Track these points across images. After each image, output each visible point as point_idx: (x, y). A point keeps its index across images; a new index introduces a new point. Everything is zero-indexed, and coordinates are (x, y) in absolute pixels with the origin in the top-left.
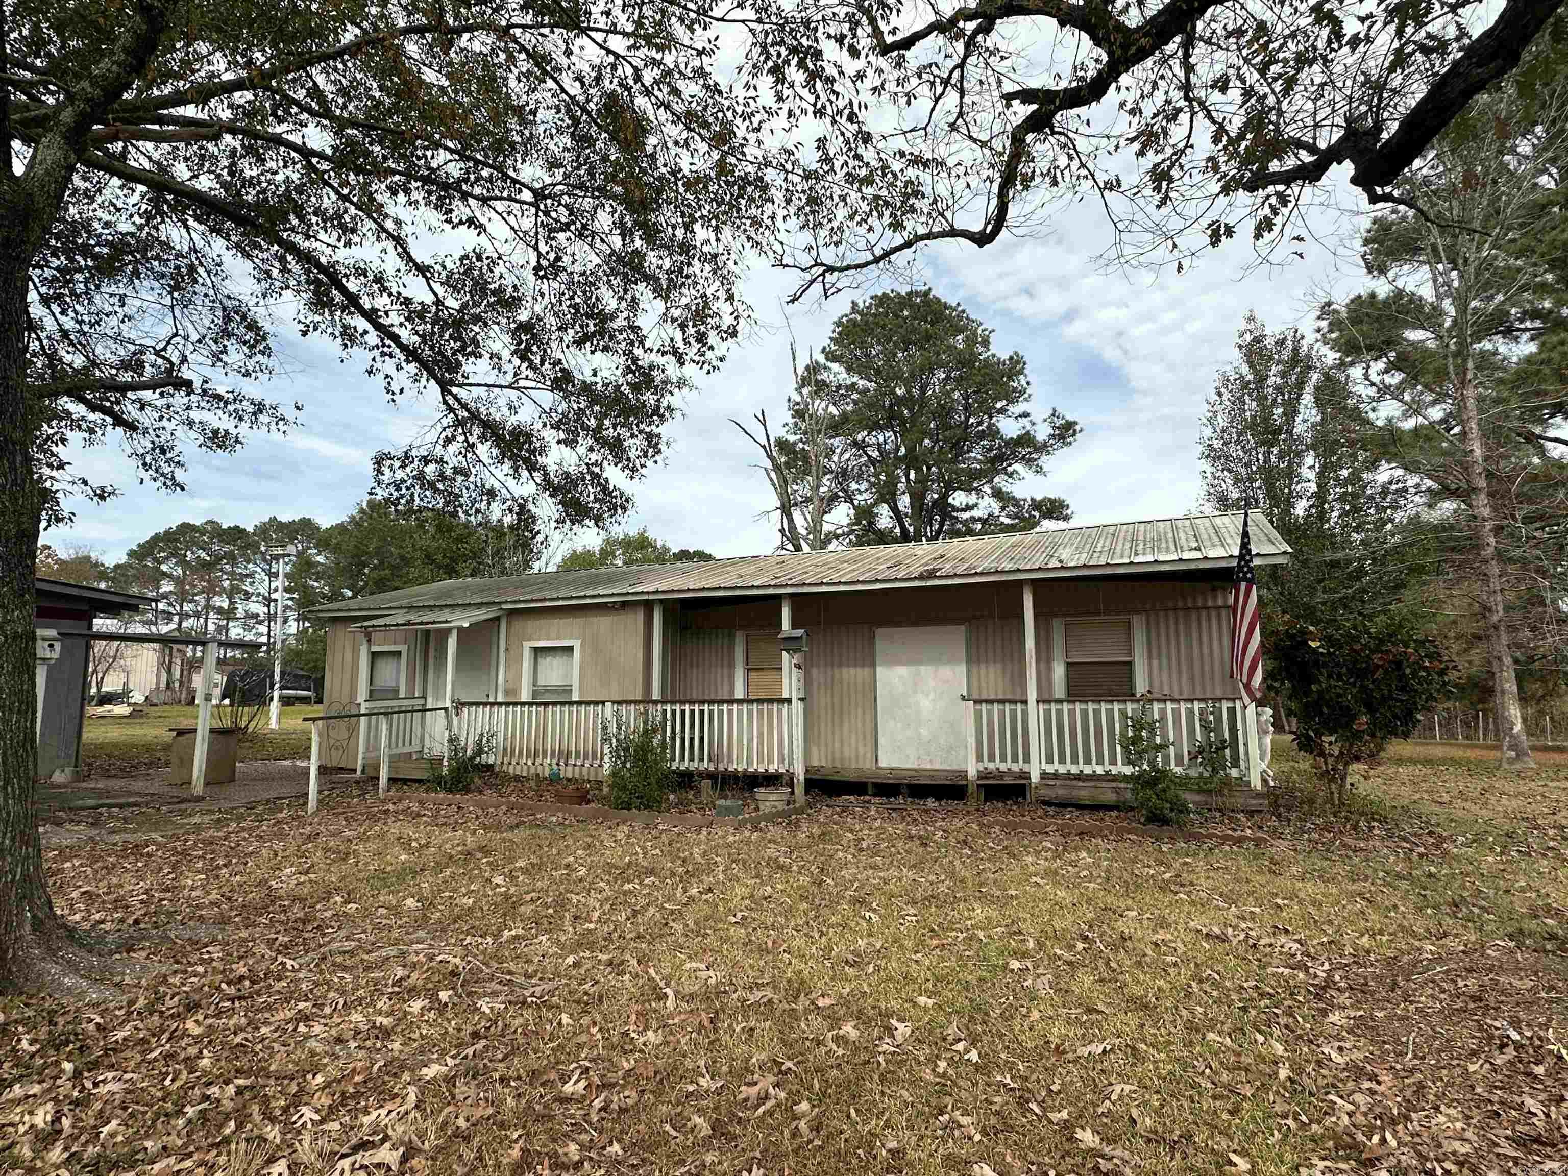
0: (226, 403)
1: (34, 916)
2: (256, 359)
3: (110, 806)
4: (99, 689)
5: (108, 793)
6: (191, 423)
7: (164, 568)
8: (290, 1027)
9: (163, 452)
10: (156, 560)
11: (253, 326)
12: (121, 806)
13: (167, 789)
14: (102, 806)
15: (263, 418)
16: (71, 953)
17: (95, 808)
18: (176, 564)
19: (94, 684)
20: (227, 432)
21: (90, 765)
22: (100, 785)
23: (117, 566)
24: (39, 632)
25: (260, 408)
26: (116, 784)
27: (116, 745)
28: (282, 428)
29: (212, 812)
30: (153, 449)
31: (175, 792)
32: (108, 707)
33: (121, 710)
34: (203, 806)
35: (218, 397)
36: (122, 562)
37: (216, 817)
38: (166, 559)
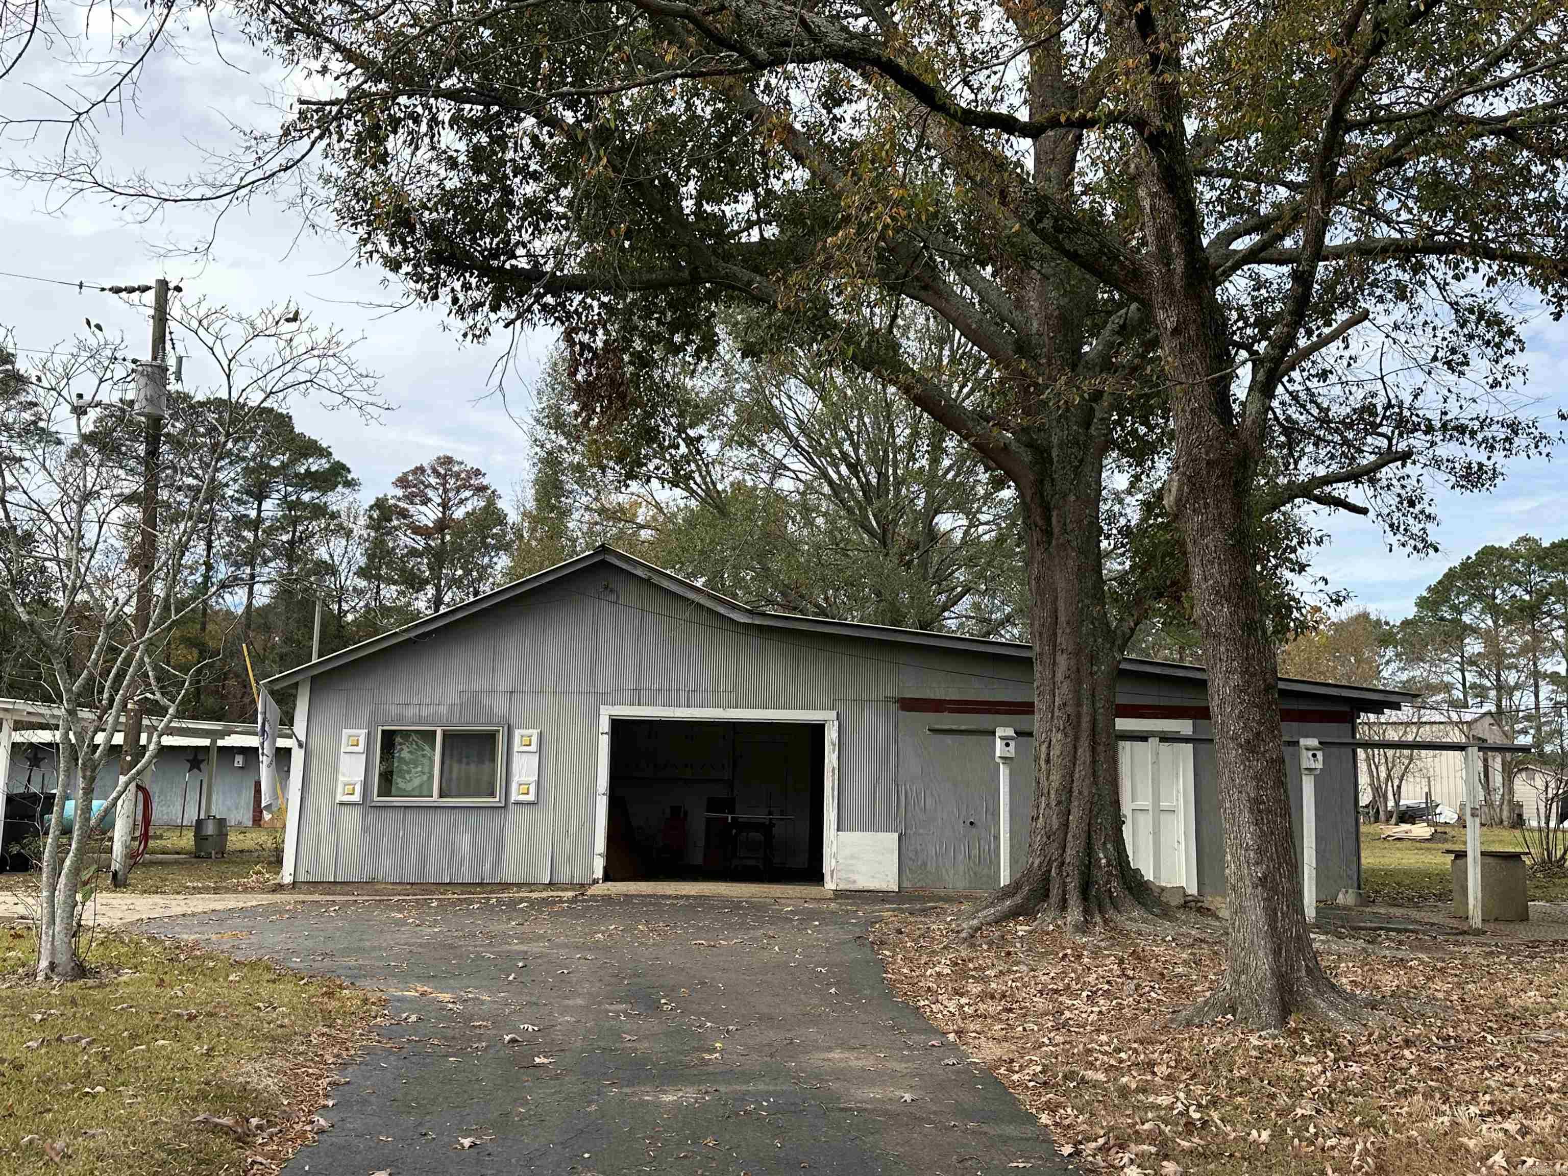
0: (1473, 433)
1: (1307, 966)
2: (1504, 361)
3: (1389, 930)
4: (1397, 803)
5: (1389, 919)
6: (1437, 463)
7: (1466, 618)
8: (1478, 1072)
9: (1412, 504)
10: (1454, 608)
11: (1495, 321)
12: (1399, 931)
13: (1449, 920)
14: (1381, 929)
15: (1520, 441)
16: (1332, 996)
17: (1375, 929)
18: (1482, 612)
19: (1390, 795)
20: (1481, 465)
21: (1377, 892)
22: (1383, 911)
23: (1406, 623)
24: (1303, 742)
25: (1514, 427)
26: (1397, 912)
27: (1406, 873)
28: (1545, 451)
29: (1489, 946)
30: (1401, 503)
31: (1455, 923)
32: (1405, 827)
33: (1421, 830)
34: (1482, 939)
35: (1461, 429)
36: (1410, 617)
37: (1488, 950)
38: (1469, 604)
